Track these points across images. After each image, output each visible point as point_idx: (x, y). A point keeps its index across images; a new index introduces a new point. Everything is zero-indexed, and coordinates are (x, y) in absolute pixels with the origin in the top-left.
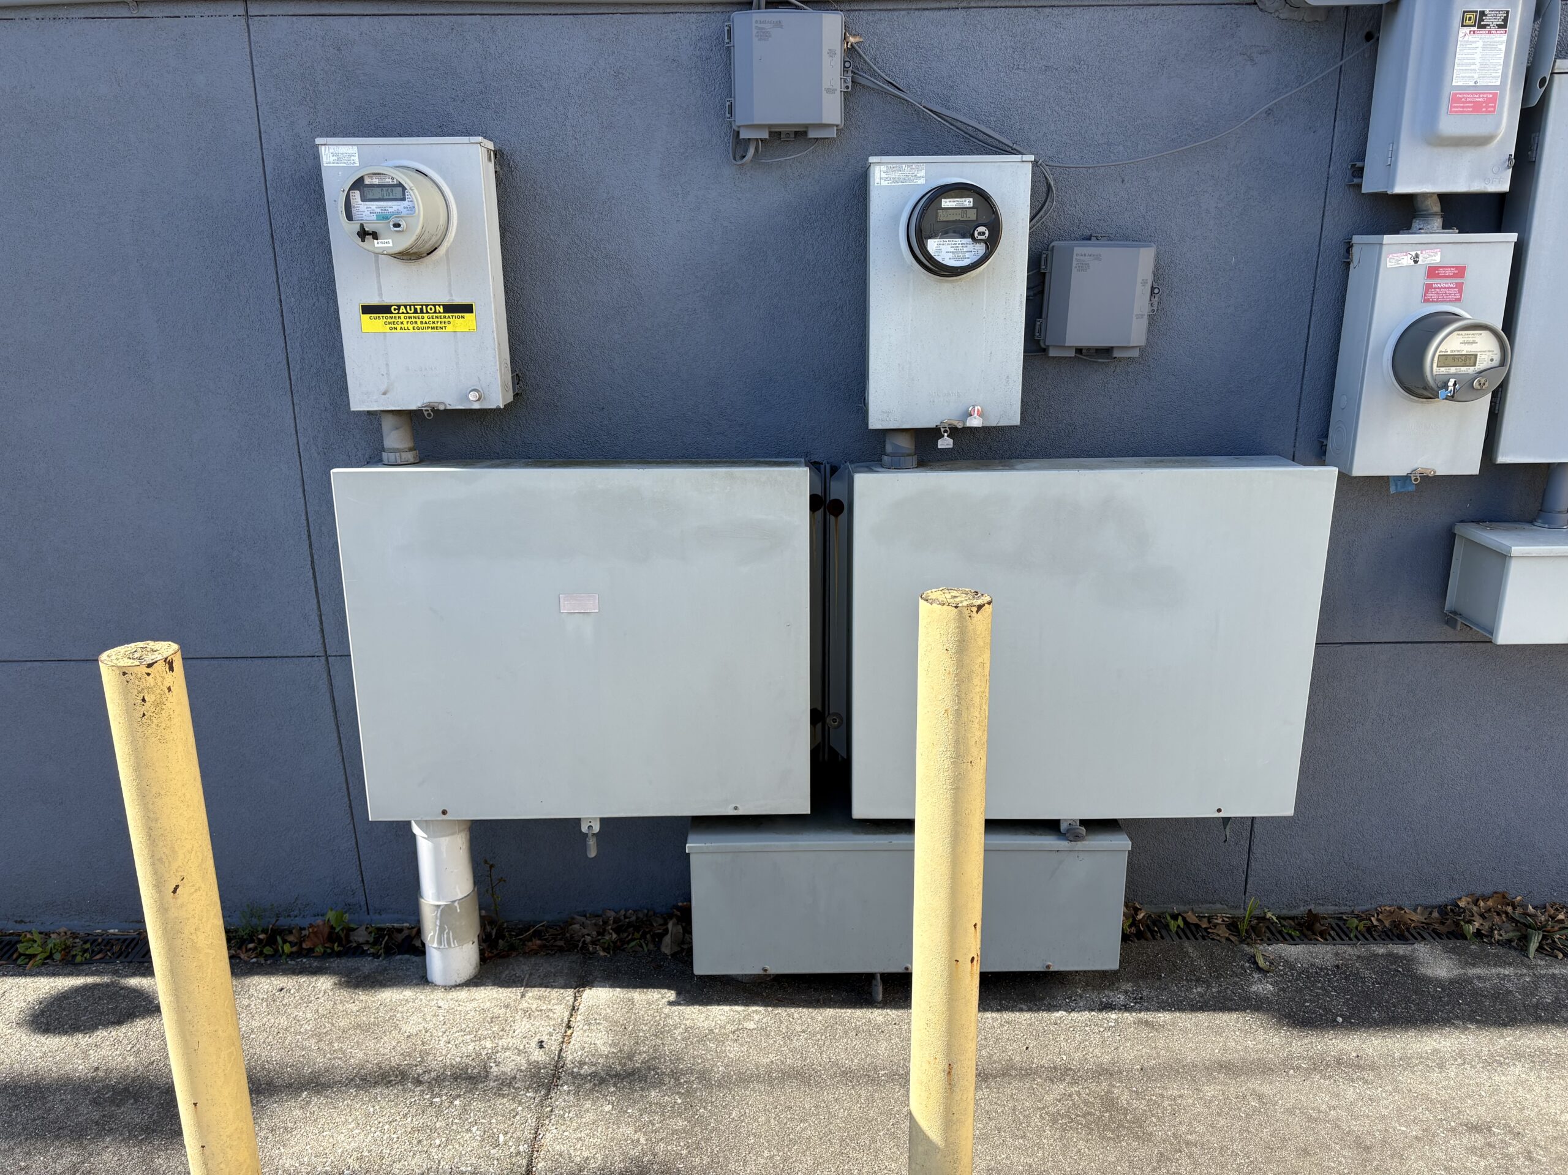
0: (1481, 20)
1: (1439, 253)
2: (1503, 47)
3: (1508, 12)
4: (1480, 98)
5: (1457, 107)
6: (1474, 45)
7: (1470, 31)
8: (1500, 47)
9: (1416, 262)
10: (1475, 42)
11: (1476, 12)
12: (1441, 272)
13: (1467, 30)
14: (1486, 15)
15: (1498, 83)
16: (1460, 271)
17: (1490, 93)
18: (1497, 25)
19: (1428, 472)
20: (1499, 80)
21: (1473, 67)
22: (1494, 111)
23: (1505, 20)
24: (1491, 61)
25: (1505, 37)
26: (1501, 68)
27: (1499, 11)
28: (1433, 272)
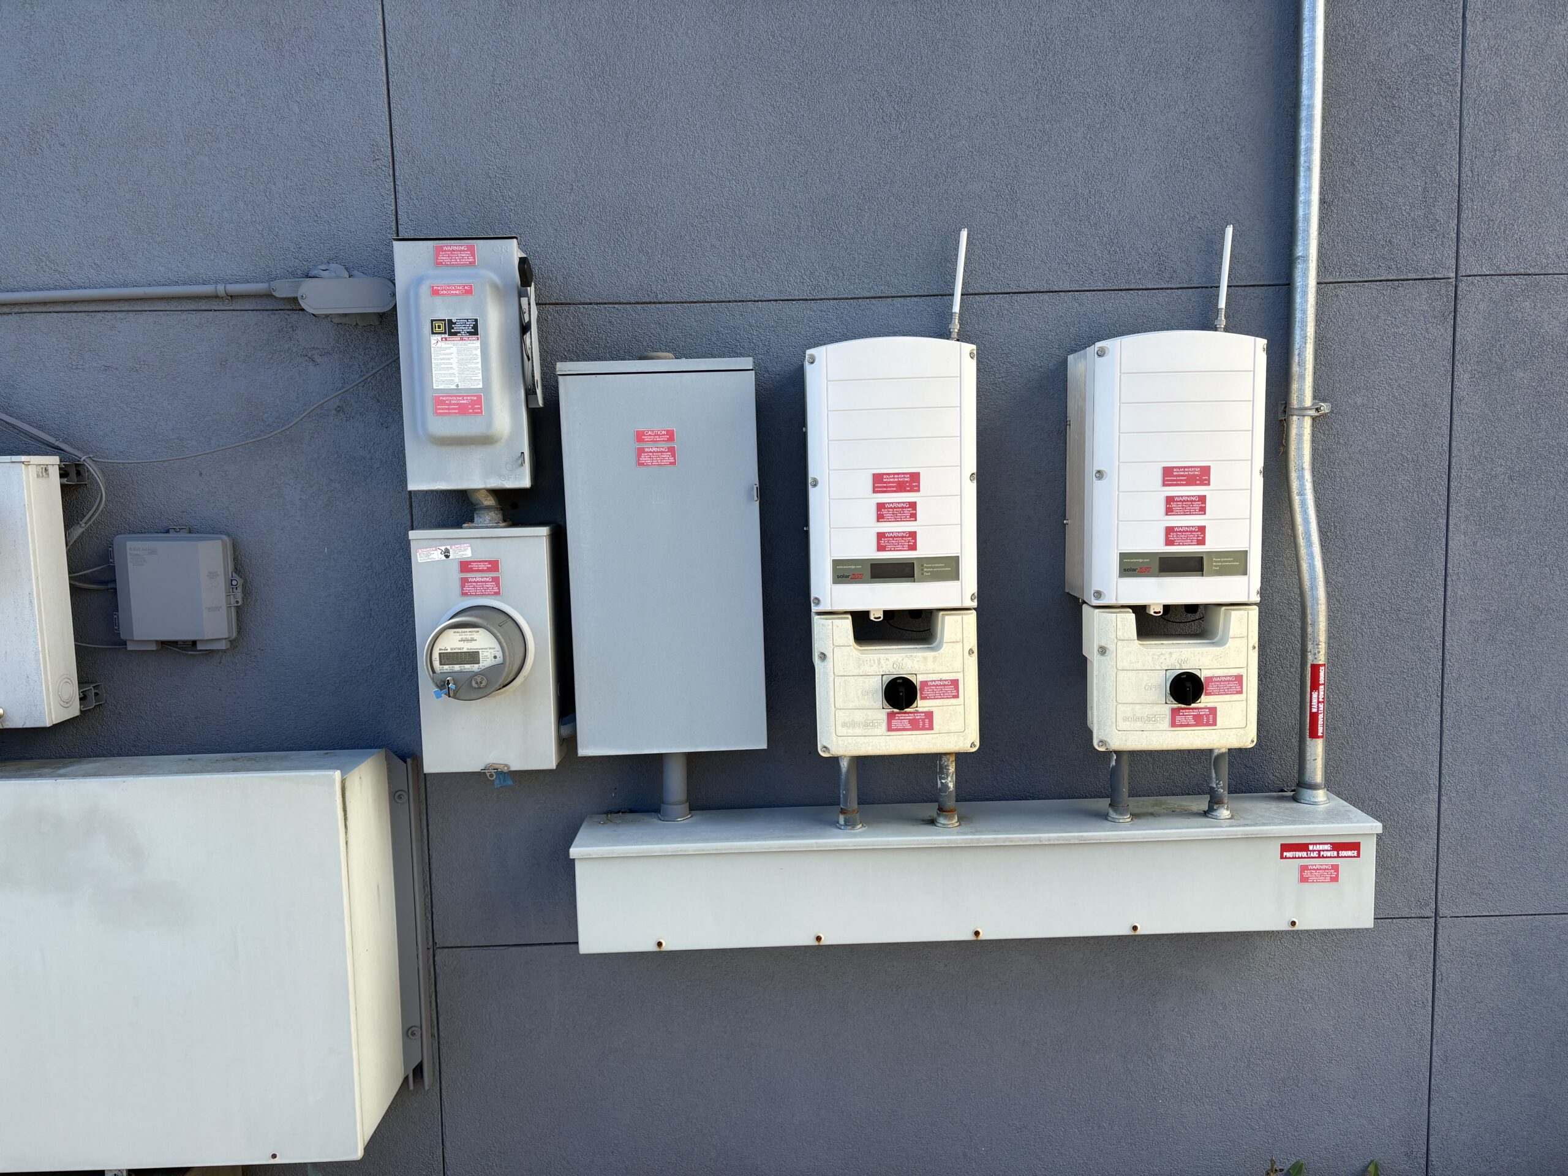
0: (451, 328)
1: (469, 548)
2: (478, 352)
3: (476, 320)
4: (464, 400)
5: (443, 409)
6: (448, 351)
7: (442, 339)
8: (474, 352)
9: (447, 557)
10: (449, 348)
11: (444, 320)
12: (474, 566)
13: (439, 337)
14: (455, 323)
15: (480, 386)
16: (494, 566)
17: (475, 396)
18: (468, 332)
19: (502, 766)
20: (481, 383)
21: (451, 371)
22: (481, 412)
23: (475, 327)
24: (469, 366)
25: (478, 344)
26: (480, 371)
27: (467, 320)
28: (465, 566)
